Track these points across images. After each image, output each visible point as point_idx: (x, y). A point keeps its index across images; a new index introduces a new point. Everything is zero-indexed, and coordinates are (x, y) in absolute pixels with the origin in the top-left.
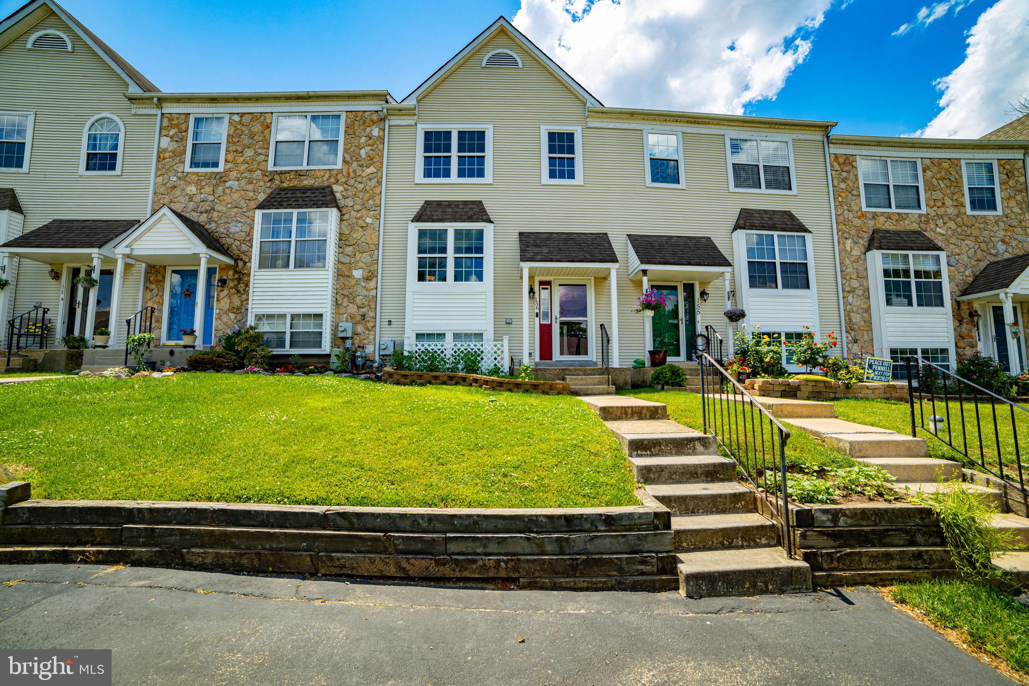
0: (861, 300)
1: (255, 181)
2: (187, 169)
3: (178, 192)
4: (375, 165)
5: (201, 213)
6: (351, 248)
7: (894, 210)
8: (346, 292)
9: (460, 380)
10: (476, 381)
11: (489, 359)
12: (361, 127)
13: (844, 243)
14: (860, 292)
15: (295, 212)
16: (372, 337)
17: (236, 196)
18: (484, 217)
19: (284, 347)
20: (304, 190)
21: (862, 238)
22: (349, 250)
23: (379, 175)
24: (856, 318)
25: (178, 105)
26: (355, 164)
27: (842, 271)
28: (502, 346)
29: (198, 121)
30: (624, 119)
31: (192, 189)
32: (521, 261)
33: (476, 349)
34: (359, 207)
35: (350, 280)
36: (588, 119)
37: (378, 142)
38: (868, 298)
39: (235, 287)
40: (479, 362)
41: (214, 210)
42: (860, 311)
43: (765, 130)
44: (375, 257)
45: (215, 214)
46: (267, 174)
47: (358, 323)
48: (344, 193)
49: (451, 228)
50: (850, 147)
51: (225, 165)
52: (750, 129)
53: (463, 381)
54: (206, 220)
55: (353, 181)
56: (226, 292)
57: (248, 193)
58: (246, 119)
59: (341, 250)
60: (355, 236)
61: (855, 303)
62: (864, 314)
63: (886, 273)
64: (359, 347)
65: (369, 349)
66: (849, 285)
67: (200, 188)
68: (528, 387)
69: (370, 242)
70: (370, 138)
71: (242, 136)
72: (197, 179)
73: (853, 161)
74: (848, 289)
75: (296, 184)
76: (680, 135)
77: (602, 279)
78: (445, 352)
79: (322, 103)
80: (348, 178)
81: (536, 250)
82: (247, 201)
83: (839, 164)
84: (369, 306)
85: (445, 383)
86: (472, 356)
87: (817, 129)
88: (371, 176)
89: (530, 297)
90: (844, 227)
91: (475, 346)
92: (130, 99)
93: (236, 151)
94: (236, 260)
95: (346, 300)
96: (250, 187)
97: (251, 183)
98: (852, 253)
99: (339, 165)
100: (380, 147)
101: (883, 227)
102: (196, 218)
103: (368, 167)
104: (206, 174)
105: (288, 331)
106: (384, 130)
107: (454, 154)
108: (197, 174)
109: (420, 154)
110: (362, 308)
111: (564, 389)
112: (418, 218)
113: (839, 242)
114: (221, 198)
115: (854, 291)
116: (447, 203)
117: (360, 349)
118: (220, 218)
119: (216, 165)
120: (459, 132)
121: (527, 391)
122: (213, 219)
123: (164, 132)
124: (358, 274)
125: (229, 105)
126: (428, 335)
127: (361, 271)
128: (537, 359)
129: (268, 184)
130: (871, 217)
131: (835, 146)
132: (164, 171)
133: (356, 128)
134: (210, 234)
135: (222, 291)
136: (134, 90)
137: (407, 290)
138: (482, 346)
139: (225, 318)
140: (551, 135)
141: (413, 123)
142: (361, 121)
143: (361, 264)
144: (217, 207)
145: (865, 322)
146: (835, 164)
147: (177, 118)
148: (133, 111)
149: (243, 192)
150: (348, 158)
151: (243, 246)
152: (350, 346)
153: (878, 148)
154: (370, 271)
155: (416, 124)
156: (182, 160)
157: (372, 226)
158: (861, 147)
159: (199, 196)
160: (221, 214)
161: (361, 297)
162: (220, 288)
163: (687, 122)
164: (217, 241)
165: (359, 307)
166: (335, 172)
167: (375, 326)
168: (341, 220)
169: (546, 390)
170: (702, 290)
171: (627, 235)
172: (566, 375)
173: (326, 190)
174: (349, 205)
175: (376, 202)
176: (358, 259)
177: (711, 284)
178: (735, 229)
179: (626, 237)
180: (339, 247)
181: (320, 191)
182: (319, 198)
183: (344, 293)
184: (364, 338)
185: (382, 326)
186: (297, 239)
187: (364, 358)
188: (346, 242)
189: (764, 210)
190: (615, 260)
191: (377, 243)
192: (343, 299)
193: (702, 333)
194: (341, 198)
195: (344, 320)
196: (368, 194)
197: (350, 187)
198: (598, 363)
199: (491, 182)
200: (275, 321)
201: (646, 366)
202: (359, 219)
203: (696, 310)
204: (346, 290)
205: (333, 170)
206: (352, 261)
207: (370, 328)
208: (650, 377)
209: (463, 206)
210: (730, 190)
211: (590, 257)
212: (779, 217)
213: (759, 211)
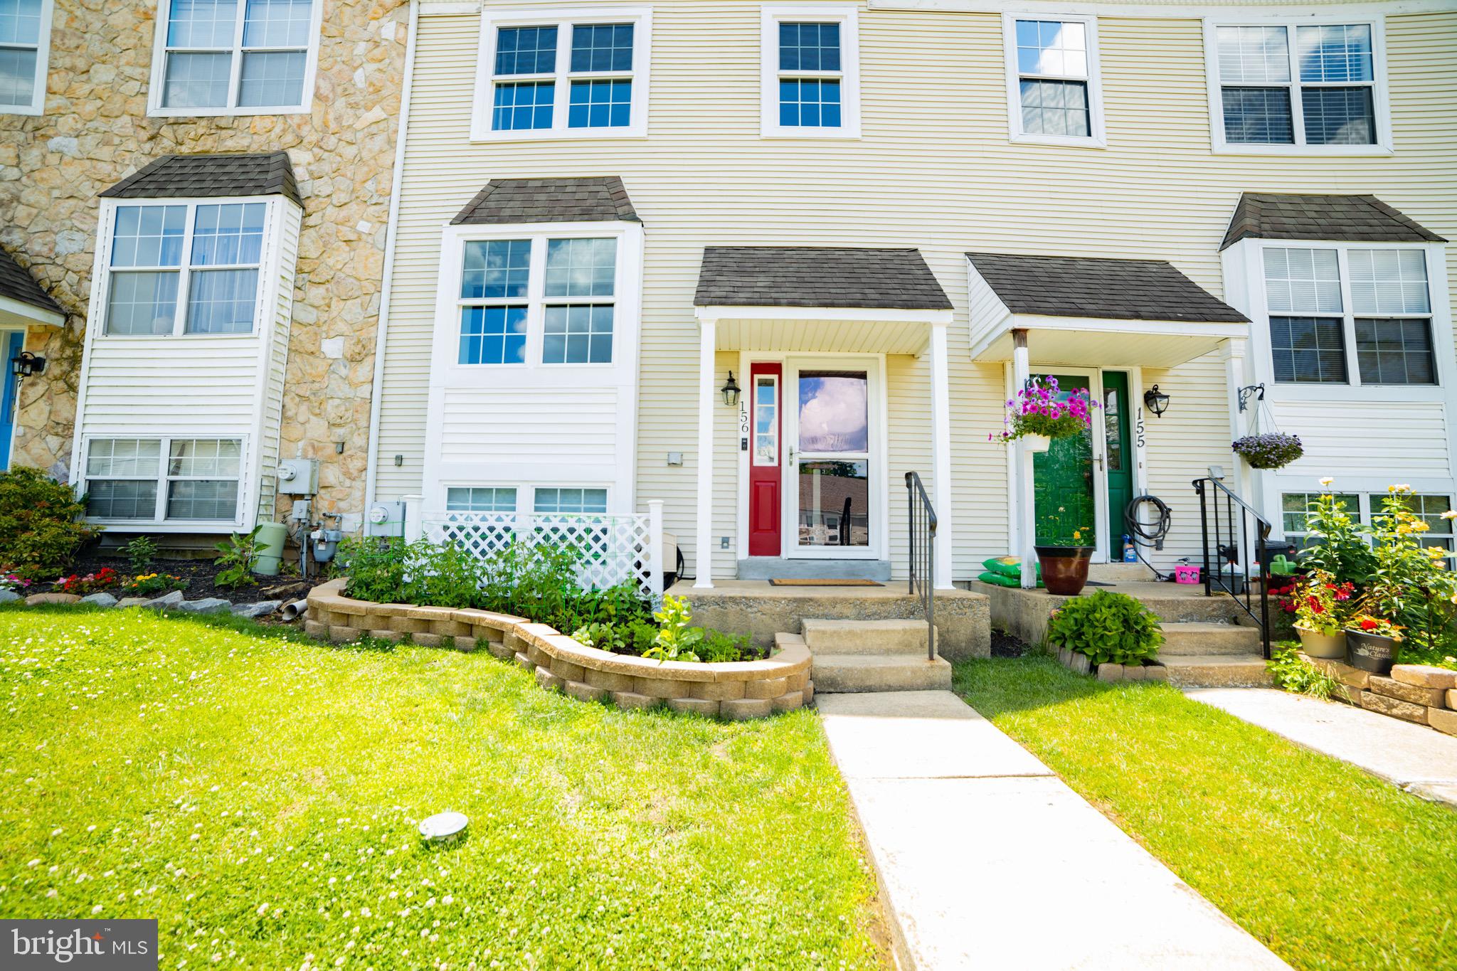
1: (117, 140)
4: (384, 103)
6: (321, 290)
8: (304, 390)
10: (525, 645)
12: (358, 21)
15: (191, 204)
16: (357, 494)
17: (70, 172)
18: (620, 211)
19: (151, 515)
20: (223, 161)
22: (316, 294)
23: (392, 126)
26: (340, 103)
32: (697, 303)
34: (343, 198)
35: (317, 361)
37: (393, 53)
41: (18, 201)
44: (372, 311)
45: (21, 212)
46: (144, 124)
47: (328, 461)
48: (312, 168)
49: (538, 233)
51: (47, 100)
55: (333, 139)
56: (41, 389)
57: (100, 165)
59: (300, 294)
60: (331, 262)
64: (326, 517)
65: (350, 523)
68: (667, 689)
69: (363, 275)
70: (377, 45)
71: (87, 36)
75: (207, 147)
76: (1092, 23)
77: (907, 358)
80: (324, 134)
81: (738, 281)
84: (354, 421)
85: (448, 643)
88: (374, 129)
89: (726, 401)
93: (72, 69)
94: (67, 317)
95: (304, 408)
96: (106, 153)
97: (107, 143)
99: (307, 104)
100: (398, 63)
103: (368, 109)
105: (163, 479)
106: (406, 26)
107: (563, 75)
109: (486, 79)
110: (339, 425)
111: (792, 685)
112: (469, 216)
114: (37, 175)
116: (539, 184)
117: (327, 523)
118: (32, 219)
119: (26, 101)
120: (576, 27)
122: (17, 222)
124: (333, 348)
126: (477, 491)
127: (339, 342)
128: (743, 553)
129: (147, 147)
133: (346, 21)
135: (33, 385)
137: (431, 384)
139: (37, 448)
140: (787, 30)
141: (472, 9)
142: (359, 7)
143: (341, 327)
144: (28, 195)
149: (88, 162)
150: (325, 89)
151: (86, 284)
152: (303, 515)
154: (359, 341)
155: (479, 12)
157: (369, 239)
160: (35, 211)
161: (337, 402)
162: (29, 380)
164: (25, 271)
165: (332, 425)
166: (297, 120)
167: (365, 469)
168: (304, 227)
170: (1150, 387)
171: (967, 254)
172: (808, 617)
173: (273, 160)
174: (323, 194)
175: (382, 186)
176: (334, 314)
177: (1171, 372)
178: (1233, 236)
179: (963, 256)
180: (296, 287)
181: (258, 162)
182: (251, 176)
183: (301, 394)
184: (340, 496)
185: (381, 470)
186: (194, 267)
187: (332, 545)
188: (311, 277)
189: (1301, 196)
190: (939, 301)
191: (379, 277)
192: (298, 405)
193: (1151, 494)
194: (307, 177)
195: (299, 453)
196: (365, 169)
197: (326, 154)
198: (893, 566)
199: (643, 134)
200: (137, 454)
201: (1024, 582)
202: (342, 224)
203: (1134, 437)
204: (305, 386)
205: (291, 116)
206: (322, 320)
207: (355, 473)
208: (1045, 623)
209: (574, 189)
210: (1216, 150)
211: (877, 296)
212: (1345, 208)
213: (1290, 199)
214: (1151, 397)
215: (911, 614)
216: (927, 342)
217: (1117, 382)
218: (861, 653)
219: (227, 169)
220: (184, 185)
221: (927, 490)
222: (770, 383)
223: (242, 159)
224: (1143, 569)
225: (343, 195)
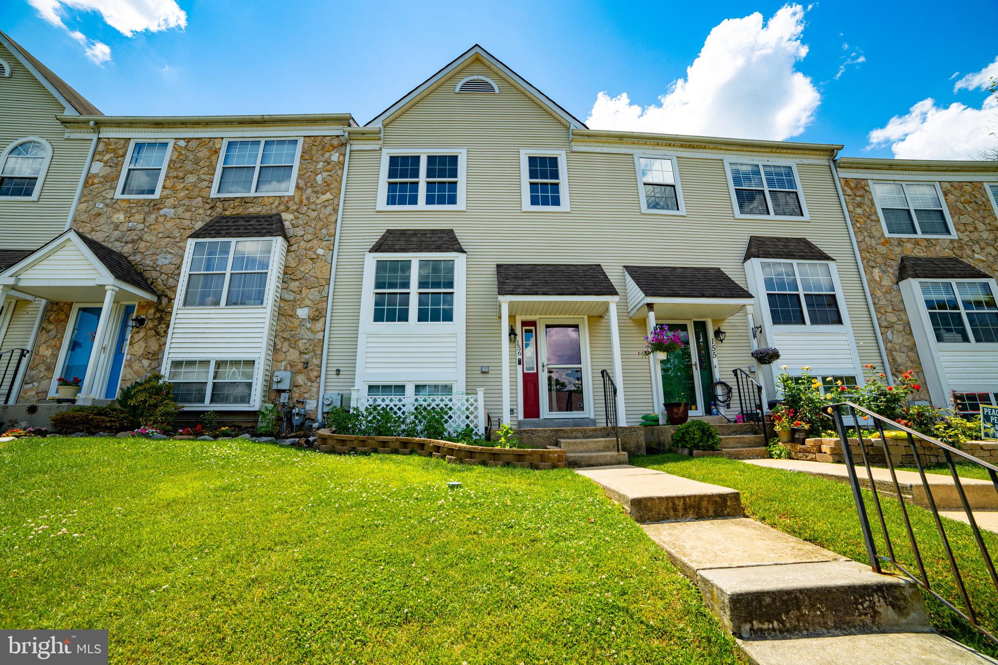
0: (903, 336)
1: (194, 209)
2: (118, 195)
3: (102, 220)
4: (332, 191)
5: (127, 243)
6: (297, 283)
7: (920, 235)
8: (287, 335)
9: (416, 448)
10: (438, 448)
11: (459, 417)
12: (320, 153)
13: (871, 273)
14: (900, 328)
15: (234, 240)
17: (169, 225)
18: (455, 247)
19: (203, 401)
20: (248, 218)
21: (890, 266)
22: (294, 285)
23: (336, 202)
24: (901, 358)
25: (118, 129)
26: (309, 191)
27: (874, 304)
28: (476, 401)
29: (139, 147)
30: (611, 143)
31: (121, 217)
32: (499, 294)
33: (442, 405)
34: (310, 237)
35: (294, 320)
36: (572, 143)
37: (337, 168)
38: (911, 333)
39: (155, 328)
40: (446, 421)
41: (142, 240)
42: (904, 349)
43: (766, 154)
44: (324, 294)
45: (142, 245)
46: (209, 201)
47: (299, 372)
48: (294, 222)
49: (415, 258)
50: (860, 171)
51: (162, 191)
52: (749, 153)
53: (420, 449)
54: (131, 251)
55: (305, 208)
56: (142, 334)
57: (184, 221)
58: (193, 144)
59: (285, 285)
60: (302, 269)
61: (895, 340)
62: (910, 353)
63: (930, 304)
64: (298, 402)
65: (311, 405)
66: (886, 319)
67: (129, 216)
68: (510, 458)
69: (319, 275)
70: (329, 163)
71: (186, 162)
72: (127, 206)
73: (865, 186)
74: (884, 324)
75: (239, 211)
76: (675, 159)
77: (598, 317)
78: (404, 409)
79: (278, 128)
80: (299, 205)
81: (517, 282)
82: (182, 231)
83: (851, 189)
84: (314, 351)
85: (396, 452)
86: (437, 413)
87: (822, 153)
88: (326, 203)
89: (510, 340)
90: (868, 255)
91: (442, 400)
92: (63, 122)
93: (177, 177)
94: (159, 297)
95: (286, 344)
96: (188, 215)
97: (189, 211)
98: (882, 283)
99: (291, 192)
100: (339, 172)
101: (912, 254)
102: (119, 249)
103: (324, 194)
104: (139, 201)
105: (210, 381)
106: (344, 155)
107: (423, 179)
108: (129, 201)
109: (384, 179)
110: (306, 353)
111: (560, 459)
112: (378, 248)
113: (865, 271)
114: (152, 227)
115: (892, 327)
116: (412, 232)
117: (299, 405)
118: (147, 248)
119: (152, 192)
120: (429, 157)
121: (507, 464)
122: (139, 250)
123: (97, 157)
124: (302, 313)
125: (175, 130)
126: (384, 387)
127: (306, 310)
128: (521, 417)
129: (209, 212)
130: (896, 243)
131: (844, 170)
132: (90, 197)
133: (314, 152)
134: (133, 266)
135: (138, 332)
136: (69, 113)
137: (360, 332)
138: (451, 400)
139: (136, 366)
140: (532, 160)
141: (377, 147)
142: (320, 146)
143: (307, 302)
144: (147, 237)
145: (912, 362)
146: (846, 188)
147: (116, 143)
148: (66, 136)
149: (178, 221)
150: (302, 184)
151: (171, 280)
152: (286, 401)
153: (891, 172)
154: (318, 310)
155: (381, 149)
156: (114, 186)
157: (323, 258)
158: (871, 171)
159: (126, 225)
160: (149, 244)
161: (305, 341)
162: (135, 330)
163: (681, 146)
164: (140, 274)
165: (301, 353)
166: (286, 199)
167: (319, 376)
168: (288, 251)
169: (536, 462)
170: (717, 328)
171: (624, 266)
172: (560, 438)
173: (274, 218)
174: (299, 235)
175: (330, 231)
176: (304, 295)
177: (726, 321)
178: (747, 257)
179: (622, 268)
180: (283, 282)
181: (266, 219)
182: (263, 226)
183: (285, 336)
184: (305, 391)
185: (328, 376)
186: (233, 272)
187: (302, 417)
188: (292, 276)
189: (776, 238)
190: (613, 292)
191: (328, 277)
192: (282, 343)
193: (722, 380)
194: (291, 227)
195: (282, 368)
196: (322, 223)
197: (301, 216)
198: (597, 421)
199: (464, 209)
200: (196, 369)
201: (661, 423)
202: (309, 250)
203: (712, 353)
204: (287, 333)
205: (283, 197)
206: (297, 298)
207: (314, 379)
208: (670, 438)
209: (430, 235)
210: (736, 217)
211: (584, 290)
212: (795, 244)
213: (770, 239)
214: (718, 333)
215: (608, 435)
216: (607, 310)
217: (701, 327)
218: (586, 452)
219: (251, 223)
220: (230, 231)
221: (612, 378)
222: (531, 331)
223: (257, 217)
224: (721, 418)
225: (309, 236)
